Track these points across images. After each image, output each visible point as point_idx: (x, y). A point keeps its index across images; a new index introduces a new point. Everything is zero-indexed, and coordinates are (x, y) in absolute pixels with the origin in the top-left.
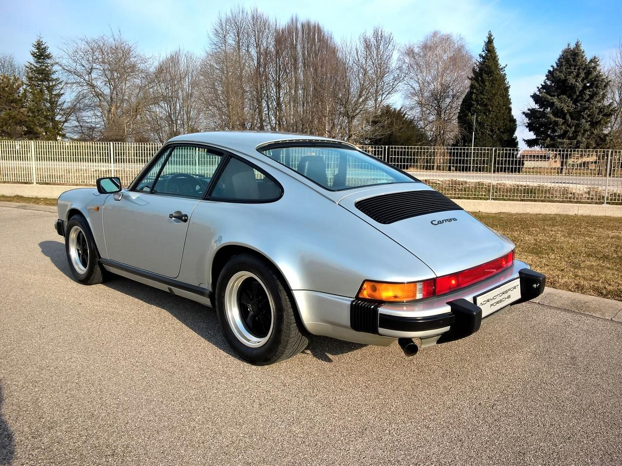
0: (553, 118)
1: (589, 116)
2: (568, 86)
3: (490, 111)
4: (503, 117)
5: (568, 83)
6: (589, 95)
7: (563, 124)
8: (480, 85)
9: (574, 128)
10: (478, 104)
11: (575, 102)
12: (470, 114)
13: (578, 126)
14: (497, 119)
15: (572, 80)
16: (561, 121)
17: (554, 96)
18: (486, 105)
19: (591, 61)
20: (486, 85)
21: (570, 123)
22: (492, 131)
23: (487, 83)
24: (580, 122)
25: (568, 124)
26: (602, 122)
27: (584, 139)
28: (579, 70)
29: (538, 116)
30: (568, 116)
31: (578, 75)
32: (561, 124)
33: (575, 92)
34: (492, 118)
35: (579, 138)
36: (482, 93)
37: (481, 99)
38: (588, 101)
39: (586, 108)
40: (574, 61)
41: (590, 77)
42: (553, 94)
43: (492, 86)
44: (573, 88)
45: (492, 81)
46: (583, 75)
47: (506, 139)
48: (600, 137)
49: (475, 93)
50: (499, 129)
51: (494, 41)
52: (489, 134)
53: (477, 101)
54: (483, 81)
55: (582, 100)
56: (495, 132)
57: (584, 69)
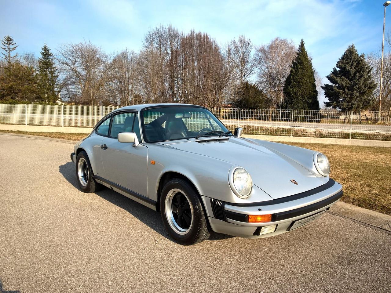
0: (338, 90)
1: (358, 88)
2: (346, 71)
3: (301, 86)
4: (309, 89)
5: (347, 69)
6: (359, 76)
7: (343, 93)
8: (296, 71)
9: (349, 95)
10: (294, 81)
11: (350, 81)
12: (289, 87)
13: (351, 95)
14: (306, 90)
15: (348, 68)
16: (341, 91)
17: (338, 77)
18: (299, 82)
19: (361, 56)
20: (299, 71)
21: (348, 93)
22: (302, 97)
23: (299, 70)
24: (353, 92)
25: (346, 93)
26: (367, 92)
27: (356, 102)
28: (353, 61)
29: (330, 88)
30: (346, 89)
31: (352, 65)
32: (342, 93)
33: (351, 75)
34: (302, 90)
35: (353, 102)
36: (297, 75)
37: (296, 78)
38: (358, 80)
39: (357, 84)
40: (350, 56)
41: (360, 66)
42: (338, 75)
43: (302, 71)
44: (349, 72)
45: (303, 68)
46: (355, 65)
47: (311, 102)
48: (366, 101)
49: (293, 75)
50: (306, 96)
51: (304, 45)
52: (301, 99)
53: (294, 80)
54: (297, 68)
55: (355, 79)
56: (305, 98)
57: (356, 61)
